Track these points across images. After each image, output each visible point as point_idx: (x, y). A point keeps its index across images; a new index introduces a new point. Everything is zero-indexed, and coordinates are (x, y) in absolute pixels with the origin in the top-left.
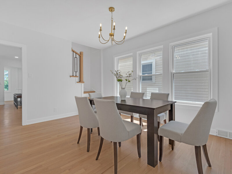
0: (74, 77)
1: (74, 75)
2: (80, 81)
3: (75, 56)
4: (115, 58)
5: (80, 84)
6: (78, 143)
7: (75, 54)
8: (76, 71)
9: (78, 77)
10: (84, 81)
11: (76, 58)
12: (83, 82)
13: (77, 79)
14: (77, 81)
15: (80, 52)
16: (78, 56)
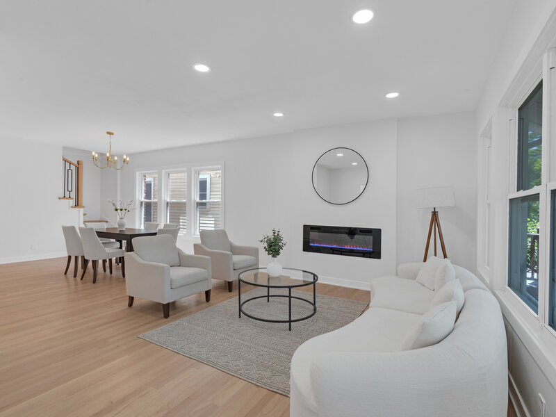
0: (67, 199)
1: (67, 196)
2: (77, 205)
3: (68, 167)
4: (138, 173)
5: (76, 210)
6: (65, 274)
7: (68, 164)
8: (70, 190)
9: (73, 199)
10: (84, 205)
11: (70, 171)
12: (83, 207)
13: (72, 202)
14: (71, 205)
15: (78, 162)
16: (73, 168)
